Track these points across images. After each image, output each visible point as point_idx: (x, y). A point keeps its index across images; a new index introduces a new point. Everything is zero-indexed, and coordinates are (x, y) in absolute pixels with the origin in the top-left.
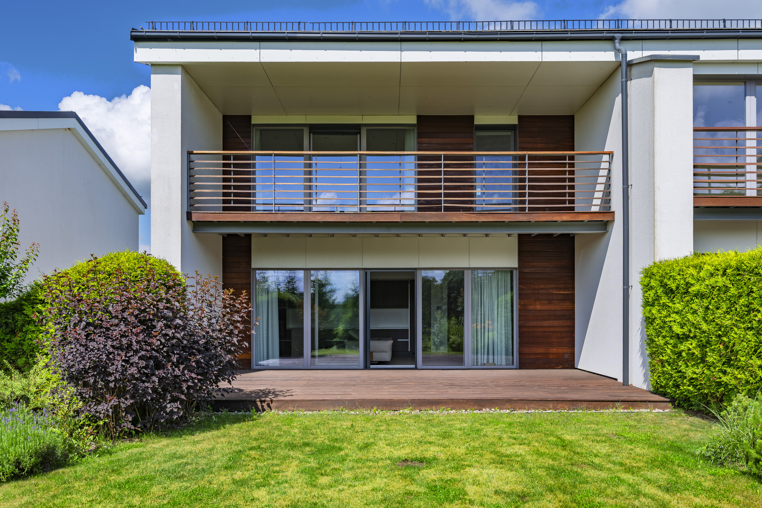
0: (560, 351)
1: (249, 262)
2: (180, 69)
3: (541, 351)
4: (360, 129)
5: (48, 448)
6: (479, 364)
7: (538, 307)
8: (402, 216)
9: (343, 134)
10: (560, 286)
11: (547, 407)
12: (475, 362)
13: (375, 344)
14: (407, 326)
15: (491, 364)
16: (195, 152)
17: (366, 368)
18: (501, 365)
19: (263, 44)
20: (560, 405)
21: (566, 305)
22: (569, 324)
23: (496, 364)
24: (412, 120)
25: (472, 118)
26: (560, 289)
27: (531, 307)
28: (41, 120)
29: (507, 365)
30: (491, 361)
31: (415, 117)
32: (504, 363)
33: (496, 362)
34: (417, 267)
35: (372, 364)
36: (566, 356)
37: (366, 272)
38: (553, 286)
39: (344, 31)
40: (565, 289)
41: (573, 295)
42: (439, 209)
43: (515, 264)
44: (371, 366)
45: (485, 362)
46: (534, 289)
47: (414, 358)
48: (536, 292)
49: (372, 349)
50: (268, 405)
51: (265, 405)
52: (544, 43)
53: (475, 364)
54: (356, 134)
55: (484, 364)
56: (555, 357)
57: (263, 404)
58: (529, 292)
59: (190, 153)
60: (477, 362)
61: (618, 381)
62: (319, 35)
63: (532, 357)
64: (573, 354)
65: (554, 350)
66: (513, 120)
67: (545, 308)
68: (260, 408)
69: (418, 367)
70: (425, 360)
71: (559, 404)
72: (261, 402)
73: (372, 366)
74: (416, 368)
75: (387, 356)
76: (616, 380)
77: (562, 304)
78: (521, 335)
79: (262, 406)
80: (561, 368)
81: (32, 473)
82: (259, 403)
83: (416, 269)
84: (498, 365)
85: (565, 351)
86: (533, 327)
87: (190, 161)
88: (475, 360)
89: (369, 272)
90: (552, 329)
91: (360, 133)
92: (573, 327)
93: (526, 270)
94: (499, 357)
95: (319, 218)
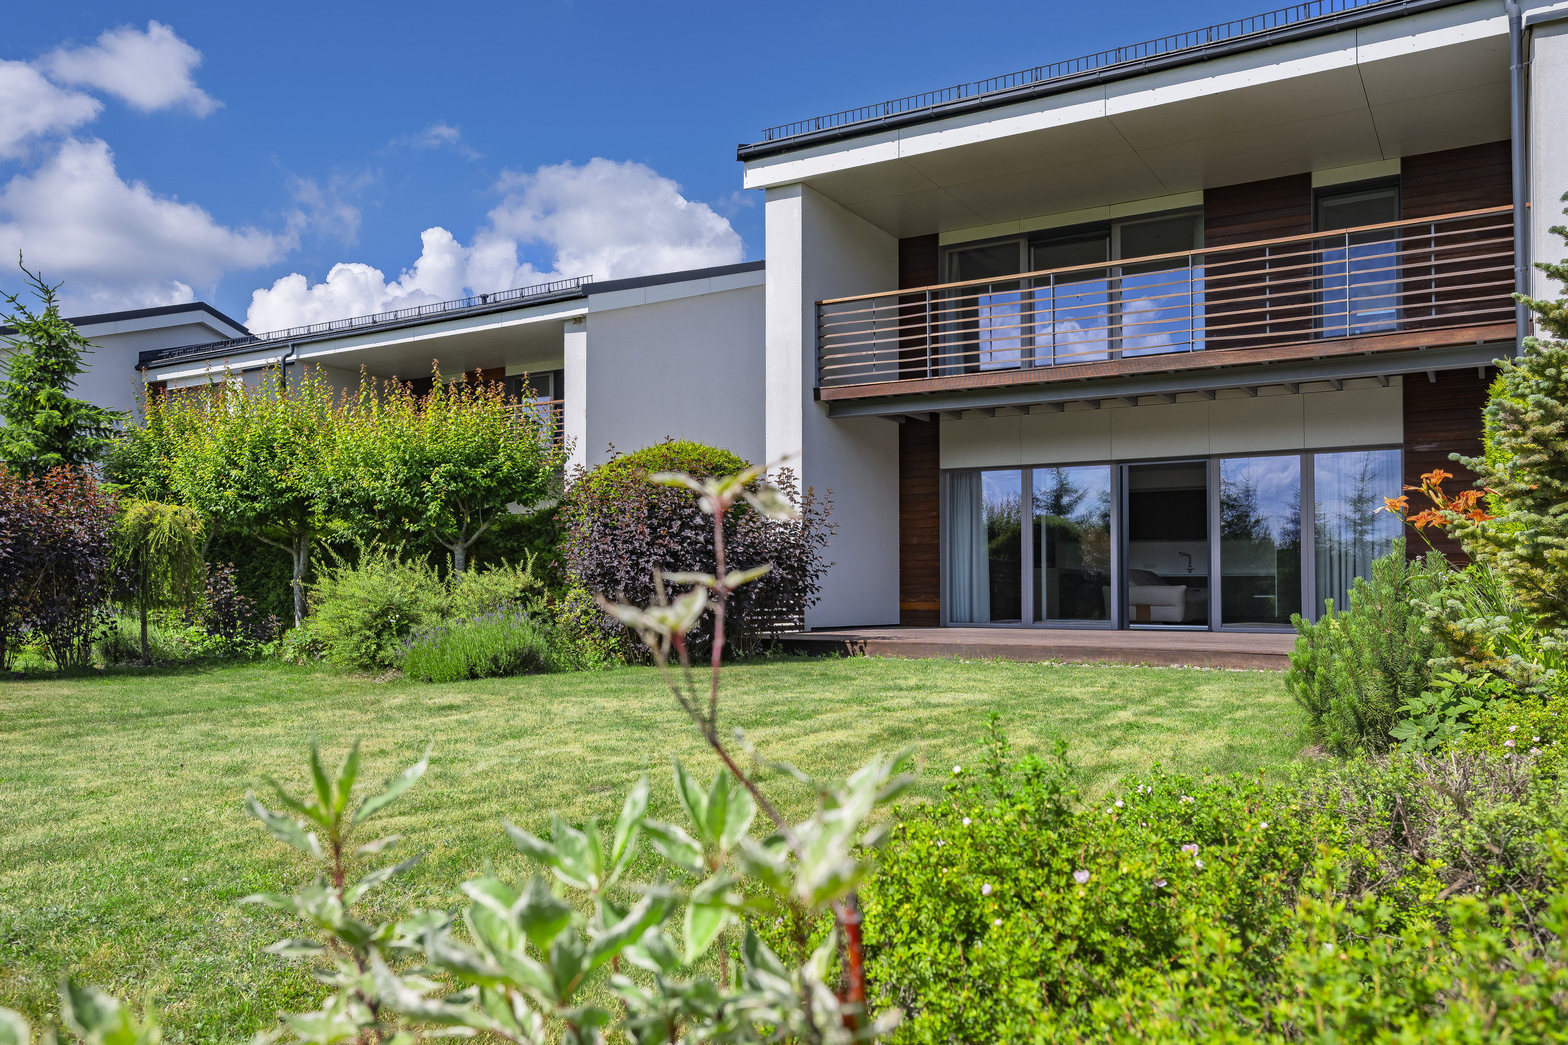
1: (937, 461)
2: (799, 189)
4: (1110, 229)
5: (530, 651)
9: (1082, 240)
13: (1149, 592)
16: (824, 302)
17: (1124, 627)
19: (903, 131)
24: (1195, 199)
25: (1307, 177)
28: (713, 279)
31: (1201, 193)
34: (1207, 453)
37: (1121, 467)
39: (1016, 87)
43: (1399, 438)
44: (1131, 624)
50: (861, 649)
51: (856, 648)
52: (1360, 30)
54: (1103, 237)
59: (819, 305)
62: (977, 102)
66: (1392, 168)
69: (1213, 627)
70: (1228, 613)
72: (852, 644)
73: (1133, 626)
74: (1210, 630)
81: (508, 672)
82: (849, 646)
83: (1208, 457)
87: (819, 316)
89: (1126, 467)
91: (1110, 235)
95: (993, 381)
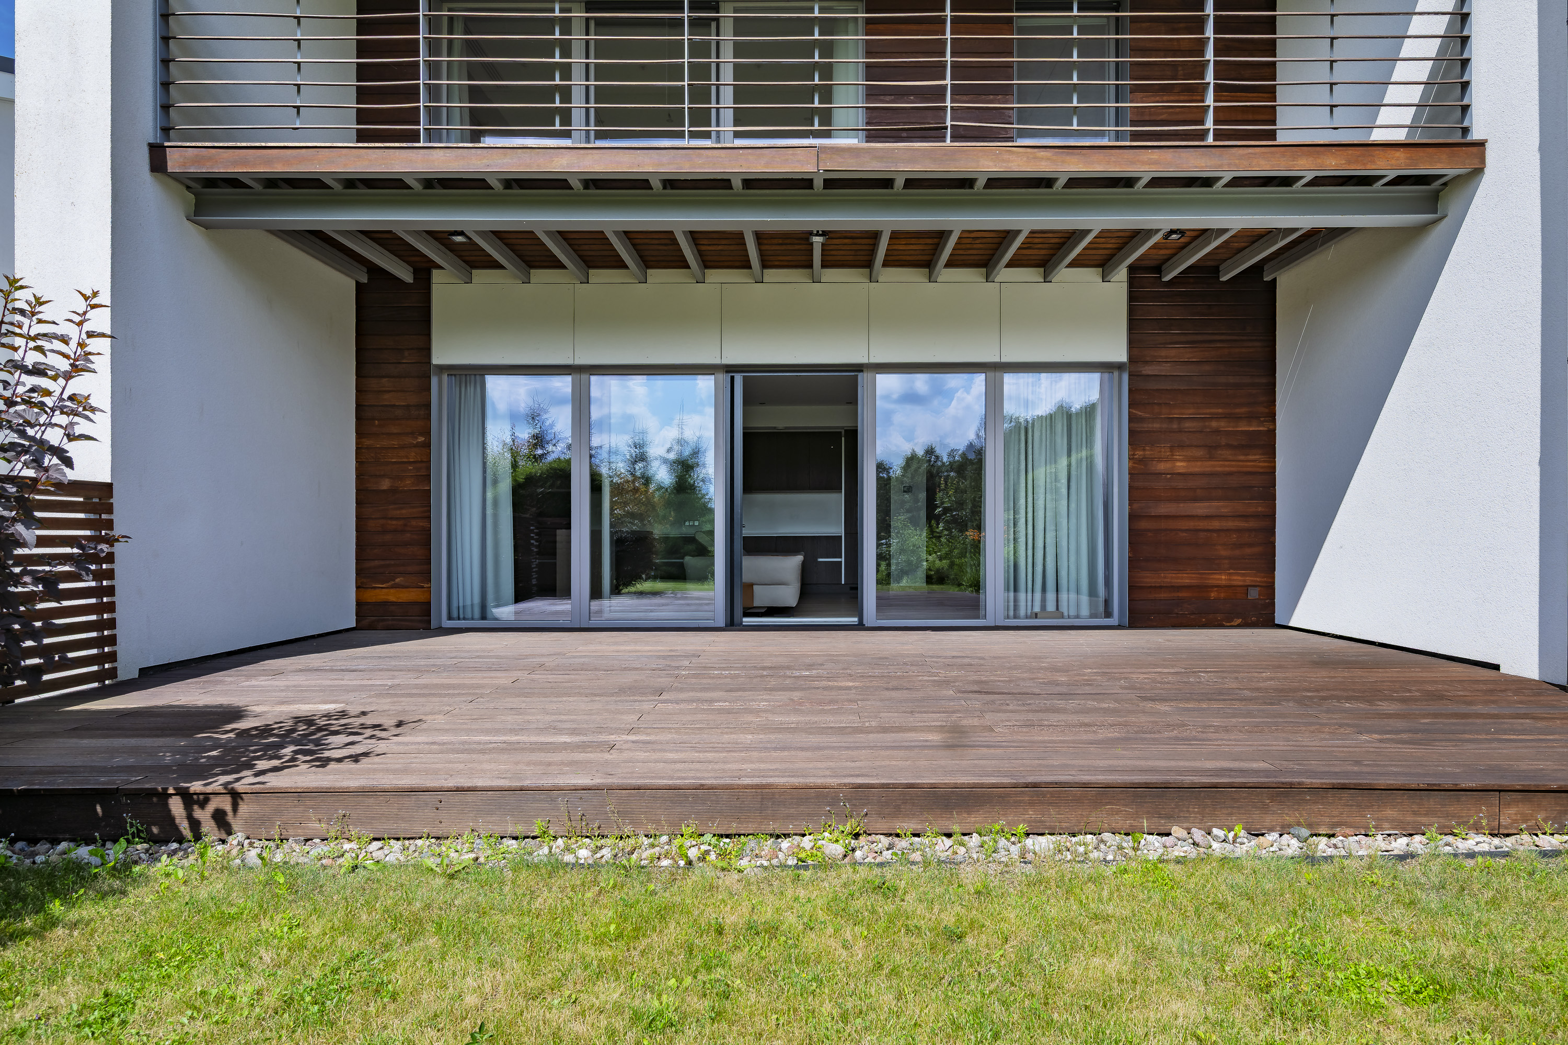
0: (1238, 579)
1: (426, 350)
3: (1187, 581)
6: (1022, 612)
7: (1181, 466)
8: (822, 156)
10: (1238, 411)
11: (1463, 823)
12: (1012, 608)
13: (754, 566)
14: (838, 529)
15: (1051, 616)
17: (732, 624)
18: (1078, 617)
20: (1512, 811)
21: (1254, 460)
22: (1260, 509)
23: (1066, 614)
26: (1237, 418)
27: (1162, 467)
29: (1093, 616)
30: (1051, 607)
32: (1085, 611)
33: (1064, 608)
34: (864, 360)
35: (746, 614)
36: (1254, 594)
37: (732, 378)
38: (1220, 411)
40: (1250, 417)
41: (1272, 433)
42: (937, 134)
43: (1120, 355)
44: (745, 619)
45: (1037, 609)
46: (1171, 420)
47: (857, 598)
48: (1175, 426)
49: (747, 577)
51: (204, 815)
53: (1011, 613)
55: (1036, 616)
56: (1222, 595)
57: (198, 813)
58: (1157, 426)
60: (1016, 607)
61: (1502, 670)
63: (1163, 595)
64: (1269, 589)
65: (1222, 578)
67: (1197, 467)
68: (184, 827)
69: (865, 622)
70: (883, 603)
71: (1508, 805)
72: (189, 799)
73: (747, 621)
74: (861, 626)
75: (789, 595)
76: (1496, 667)
77: (1242, 458)
78: (1135, 538)
79: (195, 825)
80: (1239, 626)
82: (176, 806)
83: (859, 368)
84: (1069, 617)
85: (1249, 580)
86: (1167, 517)
88: (1012, 604)
89: (739, 378)
90: (1216, 524)
92: (1271, 516)
93: (1148, 370)
94: (1073, 596)
